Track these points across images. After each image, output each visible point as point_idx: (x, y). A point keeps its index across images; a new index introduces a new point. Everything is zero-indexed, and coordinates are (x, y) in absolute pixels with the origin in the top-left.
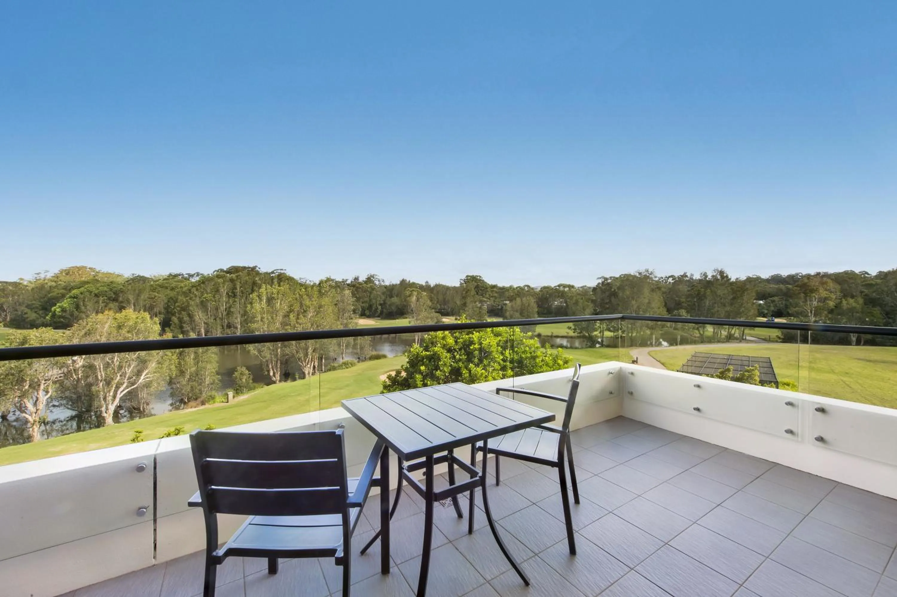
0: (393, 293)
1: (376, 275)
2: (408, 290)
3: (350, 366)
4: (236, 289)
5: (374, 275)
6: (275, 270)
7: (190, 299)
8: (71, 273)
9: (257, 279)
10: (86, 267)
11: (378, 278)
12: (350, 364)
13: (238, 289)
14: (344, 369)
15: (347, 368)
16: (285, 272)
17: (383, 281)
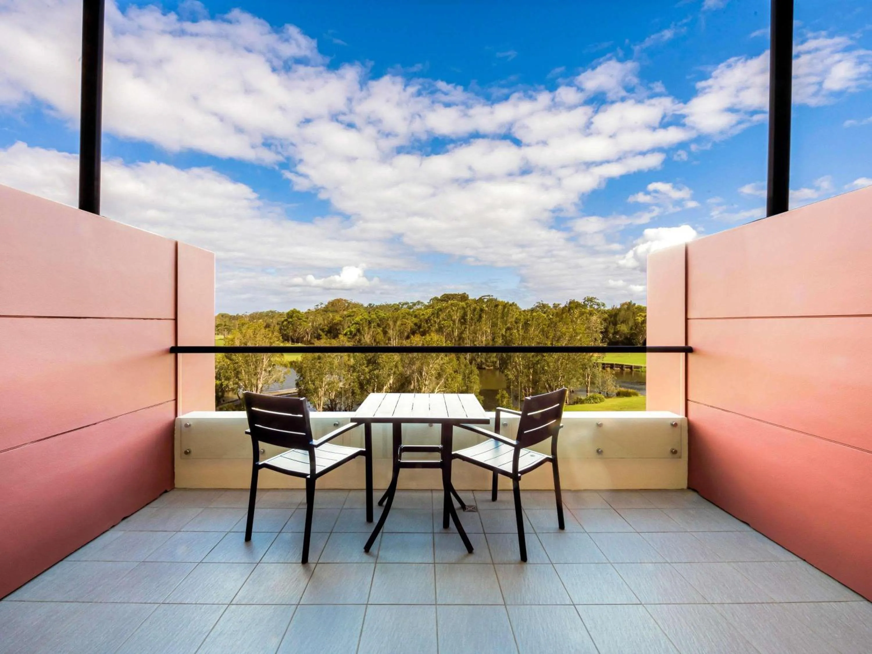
0: (618, 319)
1: (595, 298)
2: (640, 315)
3: (599, 401)
4: (467, 316)
5: (592, 298)
6: (483, 297)
7: (431, 325)
8: (335, 304)
9: (484, 306)
10: (342, 300)
11: (597, 301)
12: (598, 399)
13: (469, 316)
14: (593, 403)
15: (596, 403)
16: (493, 297)
17: (604, 305)
